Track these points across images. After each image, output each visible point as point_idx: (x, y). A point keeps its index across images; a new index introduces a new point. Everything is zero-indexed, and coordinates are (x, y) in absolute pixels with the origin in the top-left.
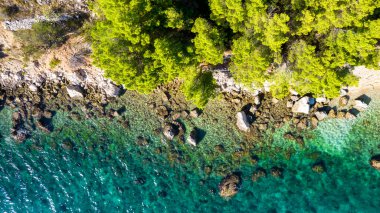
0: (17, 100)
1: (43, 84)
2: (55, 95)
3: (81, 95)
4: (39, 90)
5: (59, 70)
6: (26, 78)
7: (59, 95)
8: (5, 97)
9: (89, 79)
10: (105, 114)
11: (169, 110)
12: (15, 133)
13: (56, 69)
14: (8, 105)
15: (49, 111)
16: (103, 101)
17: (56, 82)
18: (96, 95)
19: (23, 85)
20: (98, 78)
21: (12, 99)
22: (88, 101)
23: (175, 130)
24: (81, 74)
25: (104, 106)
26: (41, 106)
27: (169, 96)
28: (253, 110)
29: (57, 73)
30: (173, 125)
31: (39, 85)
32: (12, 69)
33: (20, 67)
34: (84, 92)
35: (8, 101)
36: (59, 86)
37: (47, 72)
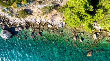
0: (33, 27)
1: (41, 23)
2: (44, 26)
3: (51, 26)
4: (39, 24)
5: (47, 19)
6: (36, 21)
7: (45, 26)
8: (30, 26)
9: (54, 22)
10: (57, 32)
11: (75, 32)
12: (32, 36)
13: (46, 19)
14: (30, 28)
15: (41, 30)
16: (57, 29)
17: (45, 22)
18: (56, 27)
19: (35, 22)
20: (57, 22)
21: (31, 26)
22: (53, 28)
23: (77, 38)
24: (52, 21)
25: (57, 30)
26: (39, 29)
27: (75, 28)
28: (98, 33)
29: (45, 20)
30: (76, 36)
31: (40, 23)
32: (33, 18)
33: (35, 18)
34: (52, 26)
35: (30, 27)
36: (45, 23)
37: (42, 19)
